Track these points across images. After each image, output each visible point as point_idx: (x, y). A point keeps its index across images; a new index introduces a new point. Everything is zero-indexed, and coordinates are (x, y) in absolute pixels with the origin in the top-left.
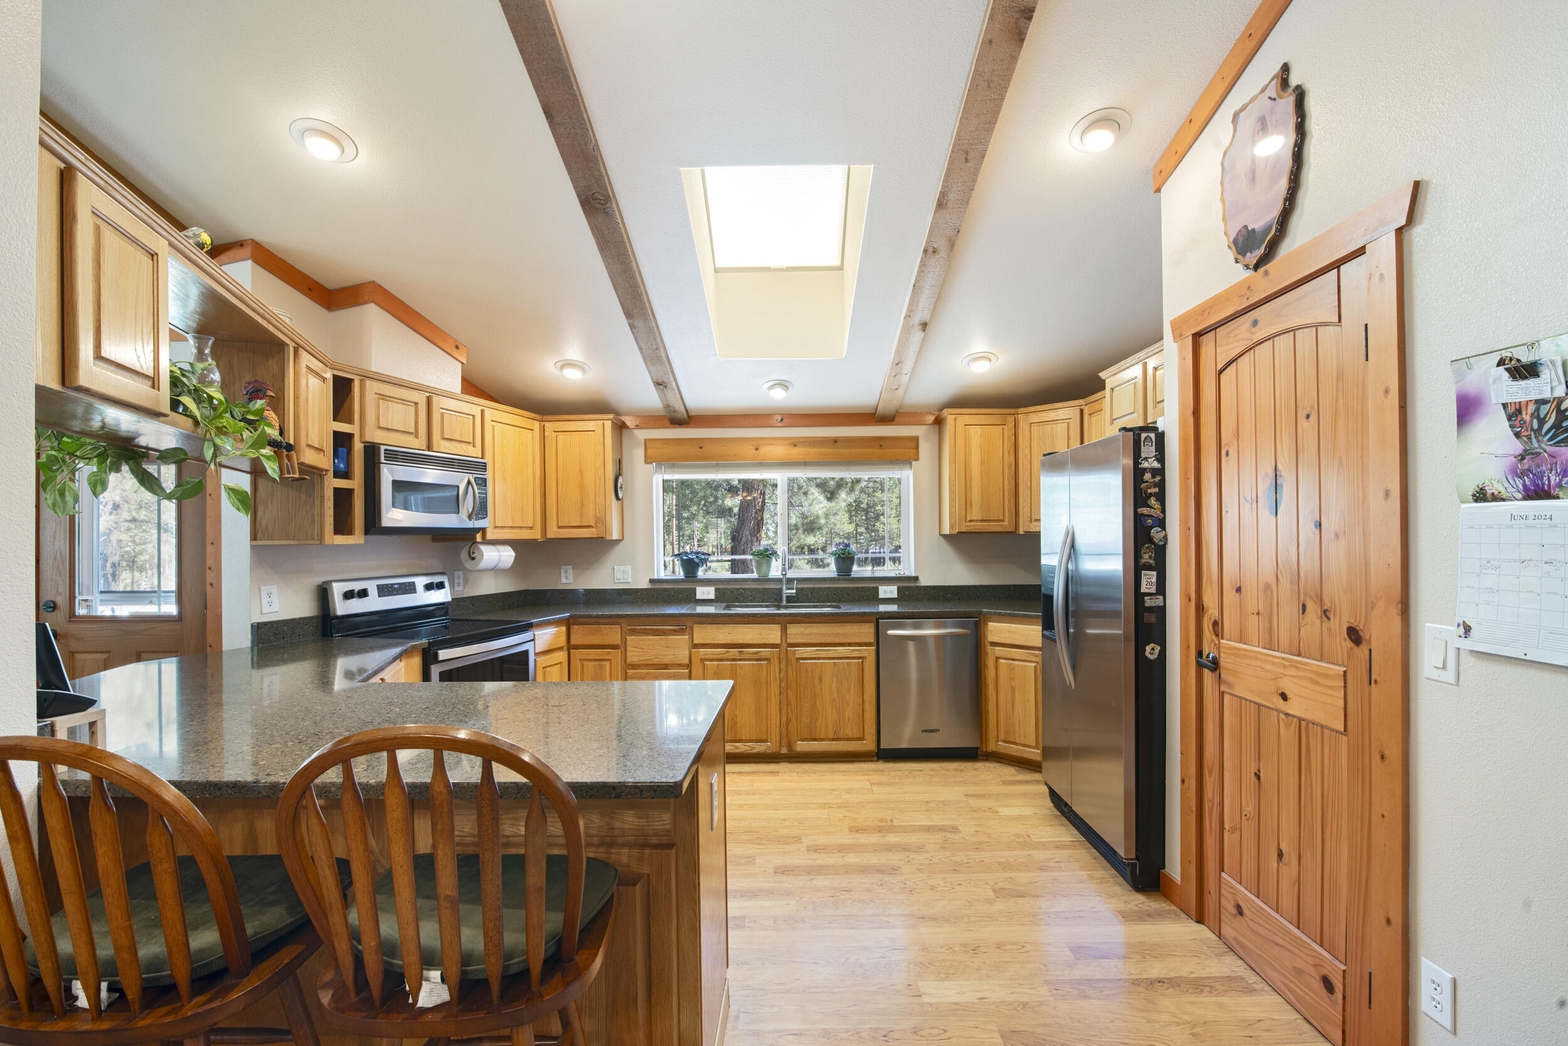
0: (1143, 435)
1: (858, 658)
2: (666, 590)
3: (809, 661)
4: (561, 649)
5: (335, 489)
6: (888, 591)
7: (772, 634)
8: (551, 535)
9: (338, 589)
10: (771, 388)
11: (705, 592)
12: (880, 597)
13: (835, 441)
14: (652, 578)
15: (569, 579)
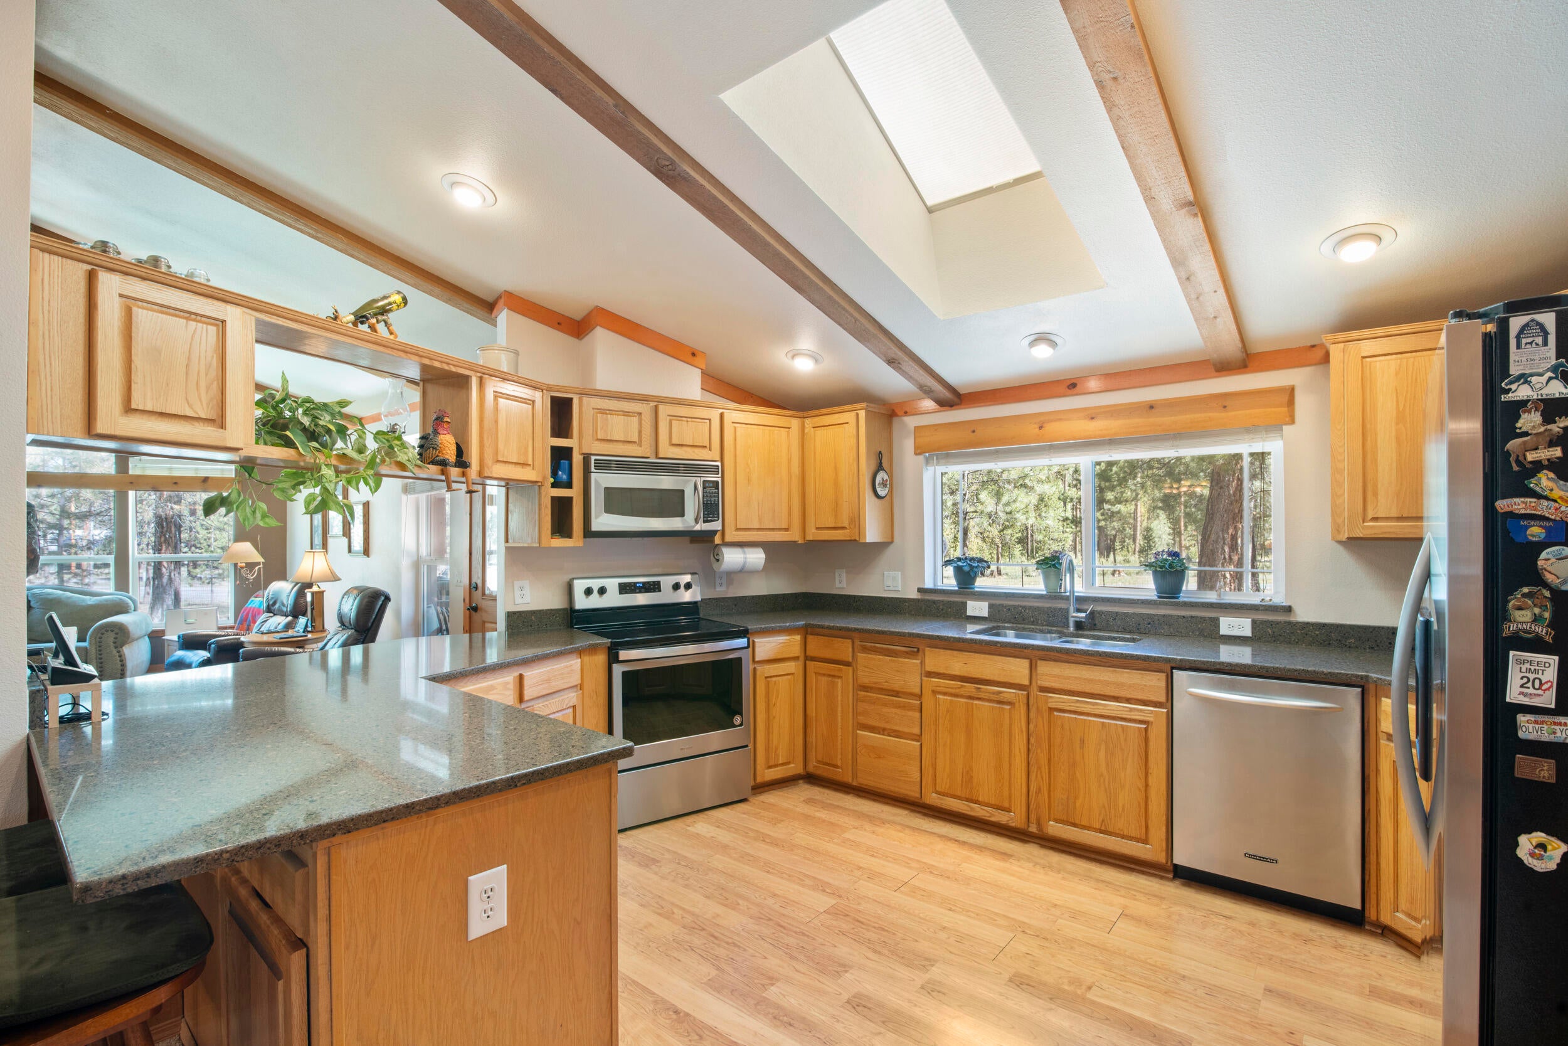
0: (1516, 323)
1: (1141, 722)
2: (934, 602)
3: (1066, 715)
4: (796, 659)
5: (553, 498)
6: (1241, 626)
7: (1018, 670)
8: (810, 537)
9: (580, 586)
10: (1032, 344)
11: (977, 608)
12: (1222, 633)
13: (1152, 407)
14: (921, 587)
15: (843, 584)
